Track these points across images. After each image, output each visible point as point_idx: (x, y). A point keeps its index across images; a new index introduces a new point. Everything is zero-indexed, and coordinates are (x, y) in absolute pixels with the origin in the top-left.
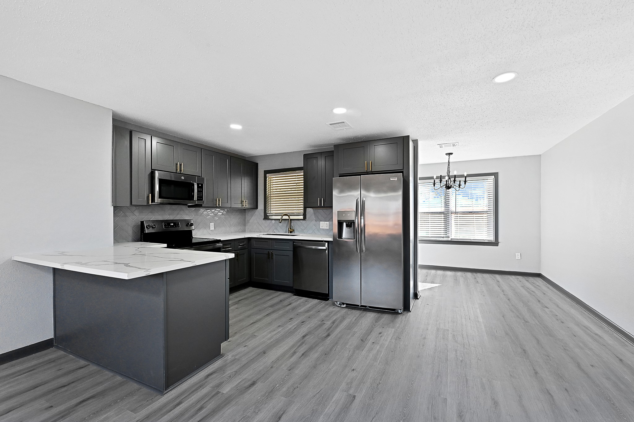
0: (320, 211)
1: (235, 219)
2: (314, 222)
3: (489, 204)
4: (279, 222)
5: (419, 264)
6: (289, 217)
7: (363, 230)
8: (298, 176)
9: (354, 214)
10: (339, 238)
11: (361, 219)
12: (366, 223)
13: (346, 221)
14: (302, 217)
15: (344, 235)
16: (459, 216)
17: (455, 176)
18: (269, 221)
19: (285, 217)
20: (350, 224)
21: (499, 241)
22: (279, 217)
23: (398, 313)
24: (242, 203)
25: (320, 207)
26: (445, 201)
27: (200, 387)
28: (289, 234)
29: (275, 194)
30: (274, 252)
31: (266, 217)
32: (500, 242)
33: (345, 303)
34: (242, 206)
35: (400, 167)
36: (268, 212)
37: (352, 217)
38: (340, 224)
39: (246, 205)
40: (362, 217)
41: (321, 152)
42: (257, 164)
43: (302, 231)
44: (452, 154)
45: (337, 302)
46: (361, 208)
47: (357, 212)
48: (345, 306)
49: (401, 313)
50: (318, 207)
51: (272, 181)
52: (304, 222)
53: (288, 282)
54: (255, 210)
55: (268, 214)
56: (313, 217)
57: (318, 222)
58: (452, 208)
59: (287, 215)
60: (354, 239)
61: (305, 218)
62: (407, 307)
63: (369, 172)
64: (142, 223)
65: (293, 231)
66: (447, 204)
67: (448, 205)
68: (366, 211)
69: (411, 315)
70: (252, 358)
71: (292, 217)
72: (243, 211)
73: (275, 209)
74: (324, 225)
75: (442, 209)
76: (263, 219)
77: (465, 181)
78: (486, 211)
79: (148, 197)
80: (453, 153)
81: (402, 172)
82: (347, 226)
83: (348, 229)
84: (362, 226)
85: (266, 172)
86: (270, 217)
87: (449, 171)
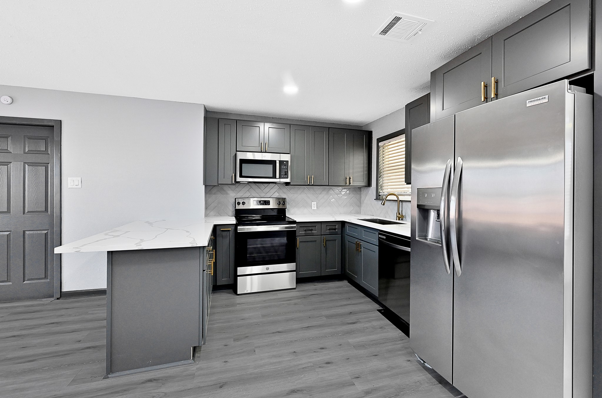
4: (381, 204)
6: (397, 197)
9: (440, 193)
10: (419, 237)
24: (345, 180)
27: (125, 390)
28: (397, 221)
30: (362, 243)
31: (378, 197)
34: (346, 183)
36: (381, 190)
39: (351, 182)
42: (372, 133)
48: (429, 366)
53: (374, 289)
54: (369, 188)
55: (380, 194)
64: (235, 199)
65: (403, 217)
70: (202, 386)
71: (401, 198)
73: (388, 187)
76: (375, 199)
79: (232, 176)
85: (380, 140)
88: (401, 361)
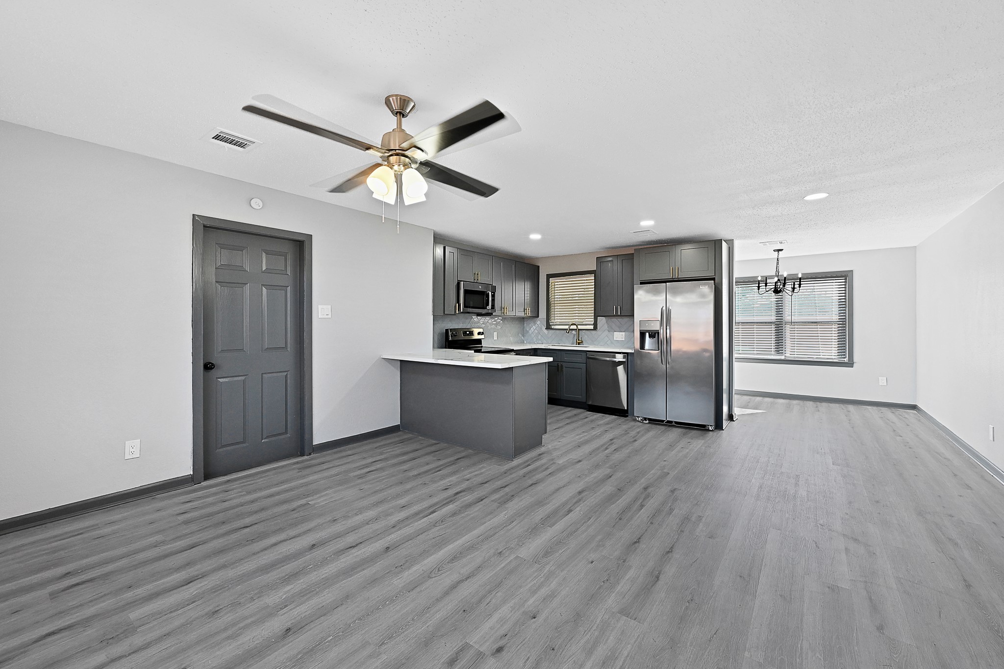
0: (614, 320)
1: (513, 328)
2: (607, 332)
3: (840, 312)
4: (565, 332)
5: (735, 388)
6: (577, 327)
7: (668, 341)
8: (586, 280)
9: (658, 324)
10: (641, 349)
11: (666, 329)
12: (672, 334)
13: (649, 331)
14: (592, 327)
15: (647, 346)
16: (796, 327)
17: (785, 278)
18: (551, 331)
19: (572, 327)
20: (654, 334)
21: (855, 361)
22: (567, 327)
23: (709, 430)
24: (524, 311)
25: (617, 316)
26: (776, 308)
28: (577, 345)
29: (559, 301)
30: (564, 364)
31: (549, 327)
32: (855, 363)
33: (648, 418)
34: (525, 314)
35: (711, 274)
36: (552, 321)
37: (656, 327)
38: (642, 335)
39: (529, 314)
40: (668, 327)
41: (617, 255)
42: (539, 266)
43: (593, 343)
44: (781, 250)
45: (638, 417)
46: (666, 317)
47: (662, 322)
48: (647, 422)
49: (713, 430)
50: (614, 316)
51: (556, 286)
52: (594, 332)
53: (580, 397)
54: (536, 319)
55: (551, 323)
56: (606, 326)
57: (611, 333)
58: (787, 318)
59: (575, 325)
60: (659, 350)
61: (595, 328)
62: (719, 426)
63: (675, 278)
64: (447, 330)
65: (582, 342)
66: (779, 311)
67: (781, 312)
68: (672, 320)
69: (724, 433)
71: (580, 327)
72: (522, 320)
73: (559, 318)
74: (619, 336)
75: (773, 318)
76: (545, 328)
77: (800, 285)
78: (836, 321)
79: (456, 306)
80: (783, 250)
81: (714, 279)
82: (650, 336)
83: (652, 340)
84: (668, 337)
85: (549, 276)
86: (553, 327)
87: (777, 271)
88: (633, 423)
